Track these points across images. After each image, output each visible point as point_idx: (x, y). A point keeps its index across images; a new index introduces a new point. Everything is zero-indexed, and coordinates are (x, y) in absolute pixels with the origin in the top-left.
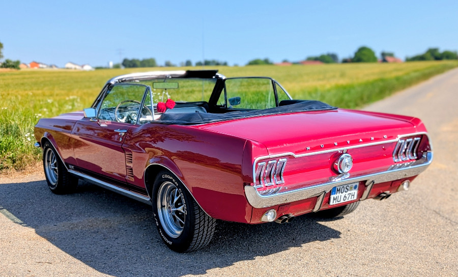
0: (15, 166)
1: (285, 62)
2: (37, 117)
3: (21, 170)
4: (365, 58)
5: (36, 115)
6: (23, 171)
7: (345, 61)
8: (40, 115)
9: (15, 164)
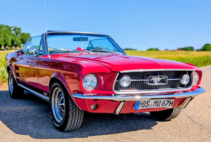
1: (166, 50)
4: (208, 49)
7: (198, 50)
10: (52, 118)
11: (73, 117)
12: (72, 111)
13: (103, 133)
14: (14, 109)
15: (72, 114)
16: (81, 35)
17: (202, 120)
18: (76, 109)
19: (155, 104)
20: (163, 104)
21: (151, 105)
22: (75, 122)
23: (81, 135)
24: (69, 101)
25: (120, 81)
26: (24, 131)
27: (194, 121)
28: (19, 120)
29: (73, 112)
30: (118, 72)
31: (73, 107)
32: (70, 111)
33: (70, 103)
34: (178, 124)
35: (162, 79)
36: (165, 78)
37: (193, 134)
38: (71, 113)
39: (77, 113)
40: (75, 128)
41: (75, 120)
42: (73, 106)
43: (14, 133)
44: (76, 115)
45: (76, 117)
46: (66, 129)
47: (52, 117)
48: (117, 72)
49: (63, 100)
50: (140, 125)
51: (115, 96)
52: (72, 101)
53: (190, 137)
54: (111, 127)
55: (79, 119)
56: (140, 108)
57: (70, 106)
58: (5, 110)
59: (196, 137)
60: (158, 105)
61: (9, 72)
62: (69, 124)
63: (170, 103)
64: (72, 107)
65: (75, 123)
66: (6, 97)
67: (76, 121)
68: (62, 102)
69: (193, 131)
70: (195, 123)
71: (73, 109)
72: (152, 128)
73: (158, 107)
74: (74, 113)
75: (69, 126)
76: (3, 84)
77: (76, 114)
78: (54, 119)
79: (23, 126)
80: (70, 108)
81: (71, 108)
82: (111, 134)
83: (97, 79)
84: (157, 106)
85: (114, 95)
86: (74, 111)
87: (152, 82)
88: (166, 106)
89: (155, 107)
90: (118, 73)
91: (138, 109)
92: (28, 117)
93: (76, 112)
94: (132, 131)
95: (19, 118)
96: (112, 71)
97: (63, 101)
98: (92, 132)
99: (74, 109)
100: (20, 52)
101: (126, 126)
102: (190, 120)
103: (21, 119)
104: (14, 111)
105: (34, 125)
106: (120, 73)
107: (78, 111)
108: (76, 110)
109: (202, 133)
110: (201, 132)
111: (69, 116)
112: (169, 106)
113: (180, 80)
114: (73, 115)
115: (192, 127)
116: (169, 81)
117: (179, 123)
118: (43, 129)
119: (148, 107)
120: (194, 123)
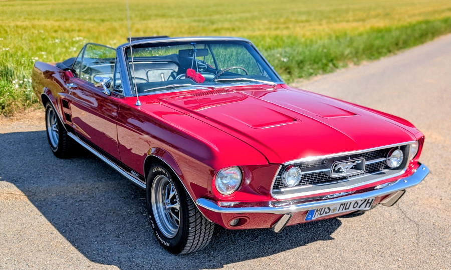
0: (4, 112)
2: (34, 61)
3: (10, 116)
5: (33, 58)
6: (12, 117)
8: (37, 58)
9: (4, 111)
10: (154, 227)
11: (195, 234)
12: (194, 223)
13: (248, 254)
14: (70, 193)
15: (194, 229)
16: (193, 45)
17: (419, 210)
18: (202, 219)
19: (342, 207)
20: (356, 204)
21: (334, 210)
22: (199, 241)
23: (210, 261)
24: (189, 207)
25: (282, 177)
26: (104, 254)
27: (405, 214)
28: (87, 223)
29: (196, 226)
30: (280, 164)
31: (196, 218)
32: (190, 225)
33: (191, 210)
34: (377, 222)
35: (355, 164)
36: (360, 161)
37: (404, 249)
38: (192, 228)
39: (203, 227)
40: (200, 247)
41: (200, 237)
42: (195, 214)
43: (88, 260)
44: (201, 230)
45: (201, 234)
46: (183, 252)
47: (153, 224)
48: (278, 164)
49: (174, 197)
50: (311, 228)
51: (274, 205)
52: (194, 207)
53: (399, 259)
54: (260, 238)
55: (206, 235)
56: (316, 217)
57: (190, 215)
58: (53, 195)
59: (410, 256)
60: (347, 208)
61: (47, 105)
62: (188, 245)
63: (368, 203)
64: (195, 216)
65: (200, 243)
66: (43, 155)
67: (201, 239)
68: (173, 202)
69: (404, 240)
70: (407, 220)
71: (196, 220)
72: (332, 235)
73: (347, 210)
74: (198, 227)
75: (188, 248)
76: (26, 111)
77: (201, 228)
78: (157, 229)
79: (98, 239)
80: (190, 219)
81: (192, 220)
82: (262, 257)
83: (242, 173)
84: (345, 209)
85: (272, 204)
86: (197, 224)
87: (339, 171)
88: (360, 207)
89: (341, 211)
90: (281, 166)
91: (313, 219)
92: (103, 215)
93: (201, 225)
94: (298, 246)
95: (86, 219)
96: (270, 162)
97: (175, 200)
98: (228, 252)
99: (198, 220)
100: (68, 69)
101: (287, 234)
102: (397, 211)
103: (91, 220)
104: (71, 196)
105: (119, 237)
106: (283, 165)
107: (206, 223)
108: (201, 222)
109: (419, 244)
110: (417, 244)
111: (188, 233)
112: (365, 207)
113: (385, 161)
114: (196, 230)
115: (402, 229)
116: (367, 166)
117: (379, 221)
118: (138, 248)
119: (330, 213)
120: (405, 219)
